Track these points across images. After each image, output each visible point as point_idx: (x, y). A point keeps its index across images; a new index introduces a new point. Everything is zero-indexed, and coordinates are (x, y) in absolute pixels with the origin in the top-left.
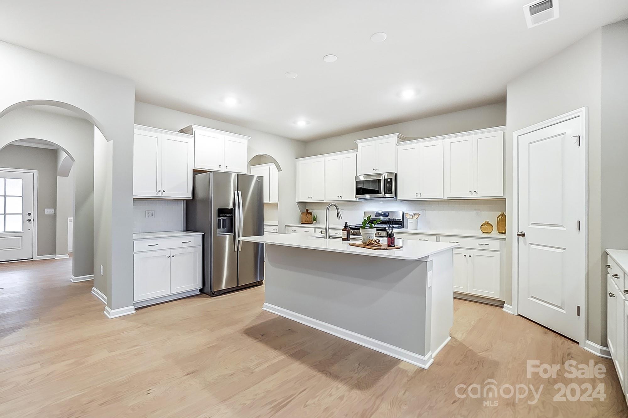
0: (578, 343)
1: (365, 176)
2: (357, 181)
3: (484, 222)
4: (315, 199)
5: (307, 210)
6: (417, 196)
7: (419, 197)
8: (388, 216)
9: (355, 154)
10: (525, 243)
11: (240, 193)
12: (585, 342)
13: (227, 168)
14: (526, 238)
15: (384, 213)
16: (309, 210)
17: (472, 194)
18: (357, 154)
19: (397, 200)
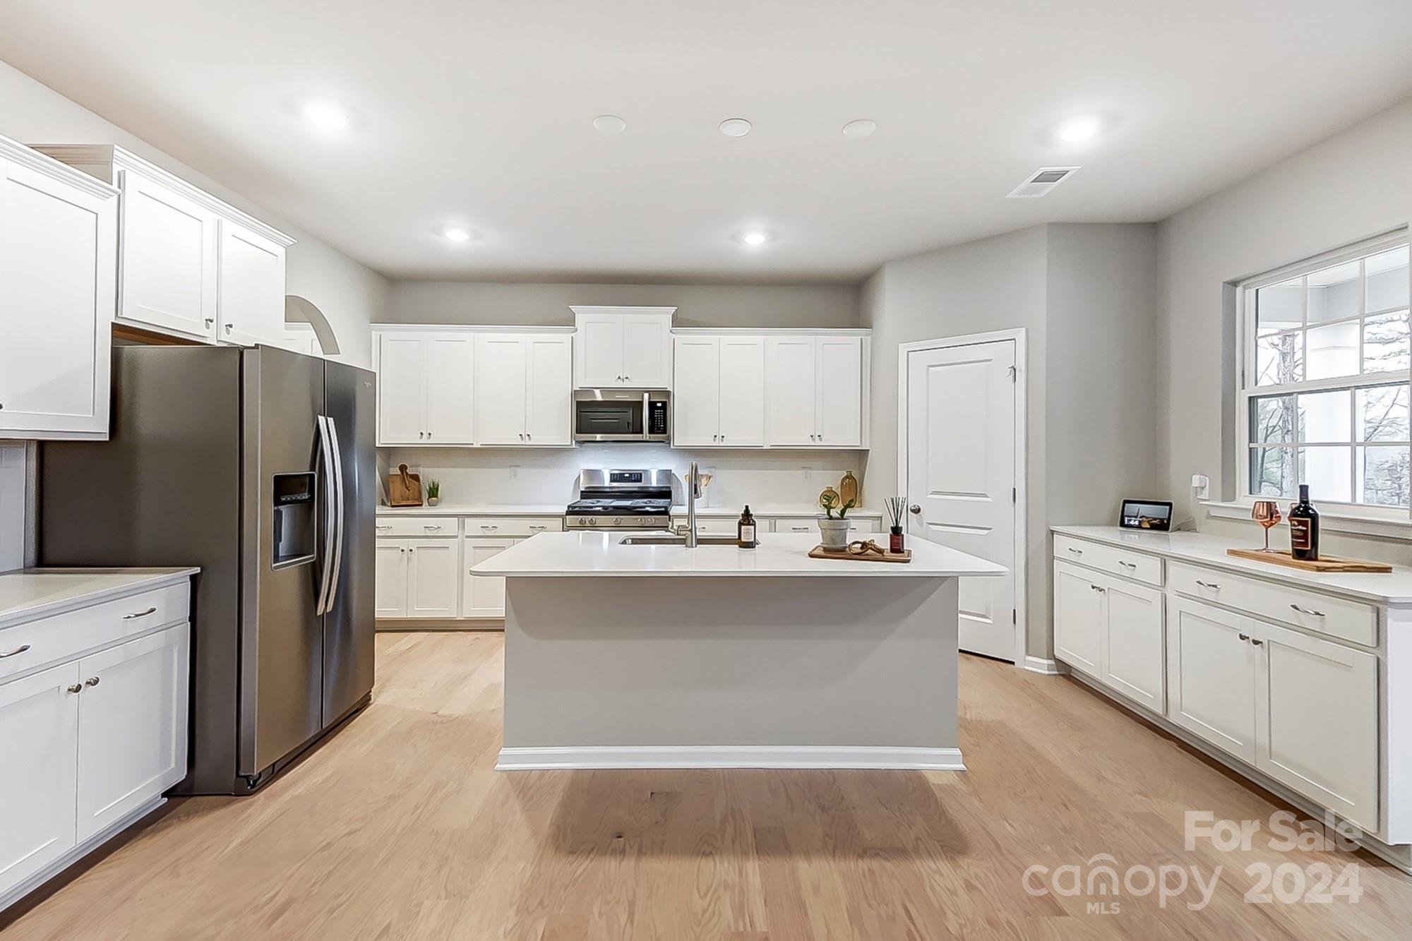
0: (1013, 663)
1: (604, 390)
2: (578, 403)
3: (826, 489)
4: (441, 437)
5: (403, 468)
6: (715, 440)
7: (717, 443)
8: (640, 481)
9: (570, 336)
10: (920, 523)
11: (331, 420)
12: (1025, 660)
13: (228, 332)
14: (923, 516)
15: (630, 474)
16: (408, 468)
17: (814, 440)
18: (572, 338)
19: (672, 447)
